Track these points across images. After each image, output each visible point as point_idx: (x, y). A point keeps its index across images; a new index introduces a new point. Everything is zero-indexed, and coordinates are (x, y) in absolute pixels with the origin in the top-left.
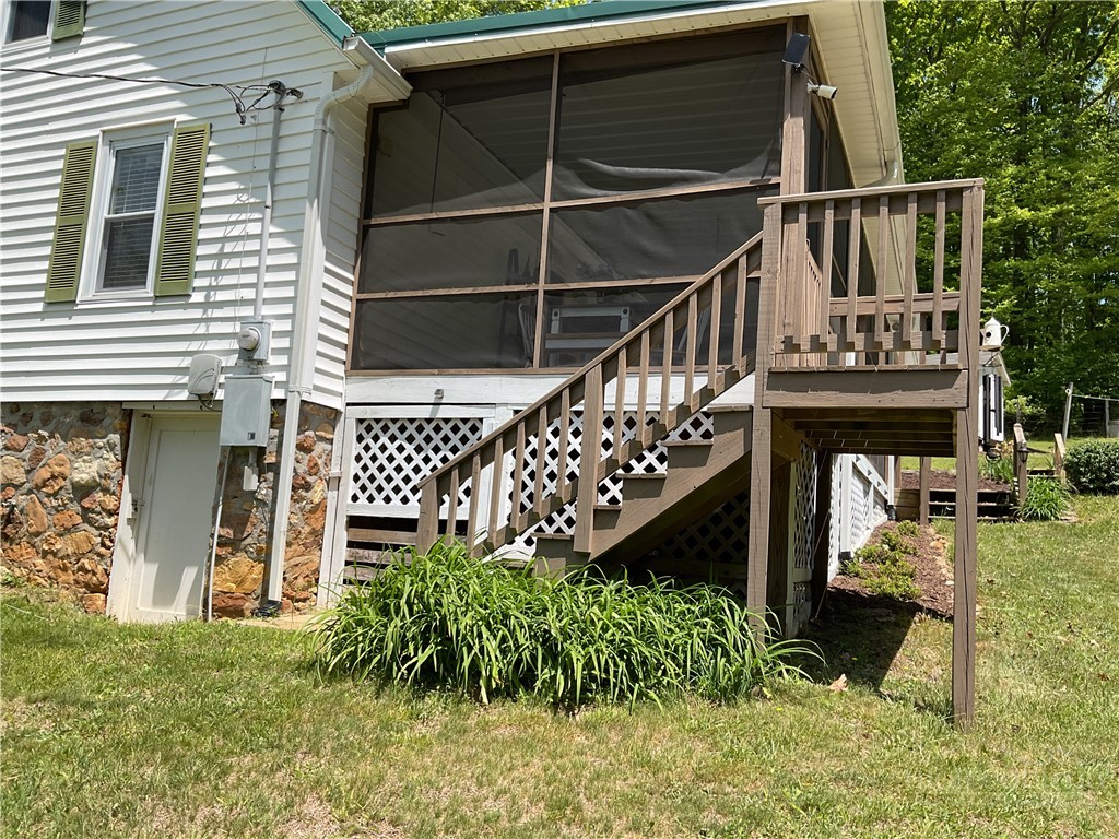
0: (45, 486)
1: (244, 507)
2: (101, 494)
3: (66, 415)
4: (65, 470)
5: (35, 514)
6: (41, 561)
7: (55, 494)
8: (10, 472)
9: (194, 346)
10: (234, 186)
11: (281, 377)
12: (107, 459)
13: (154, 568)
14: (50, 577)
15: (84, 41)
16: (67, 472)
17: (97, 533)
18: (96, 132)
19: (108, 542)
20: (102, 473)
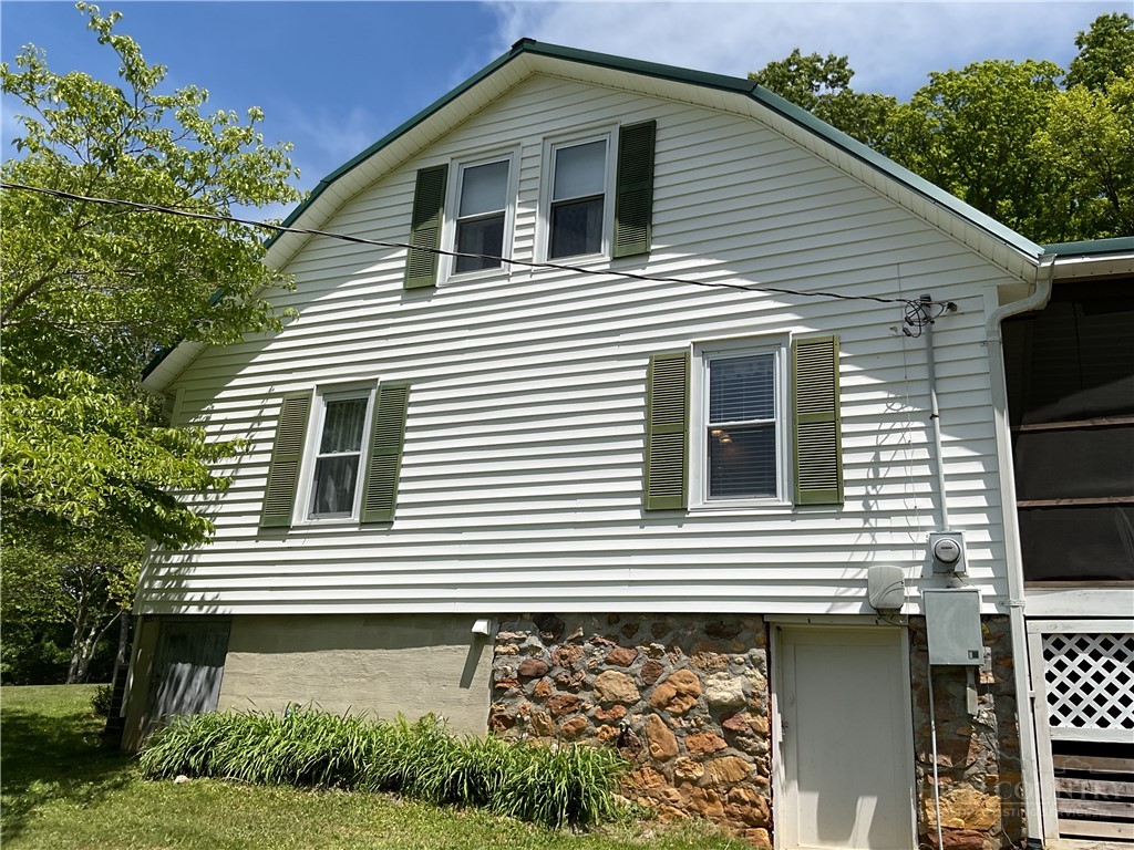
0: (669, 704)
1: (958, 732)
2: (748, 715)
3: (686, 628)
4: (696, 686)
5: (660, 736)
6: (675, 790)
7: (685, 714)
8: (618, 688)
9: (859, 557)
10: (882, 395)
11: (989, 590)
12: (752, 676)
13: (814, 798)
14: (690, 809)
15: (652, 258)
16: (699, 690)
17: (751, 758)
18: (687, 343)
19: (764, 769)
20: (748, 691)
